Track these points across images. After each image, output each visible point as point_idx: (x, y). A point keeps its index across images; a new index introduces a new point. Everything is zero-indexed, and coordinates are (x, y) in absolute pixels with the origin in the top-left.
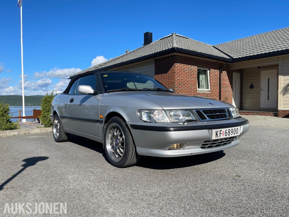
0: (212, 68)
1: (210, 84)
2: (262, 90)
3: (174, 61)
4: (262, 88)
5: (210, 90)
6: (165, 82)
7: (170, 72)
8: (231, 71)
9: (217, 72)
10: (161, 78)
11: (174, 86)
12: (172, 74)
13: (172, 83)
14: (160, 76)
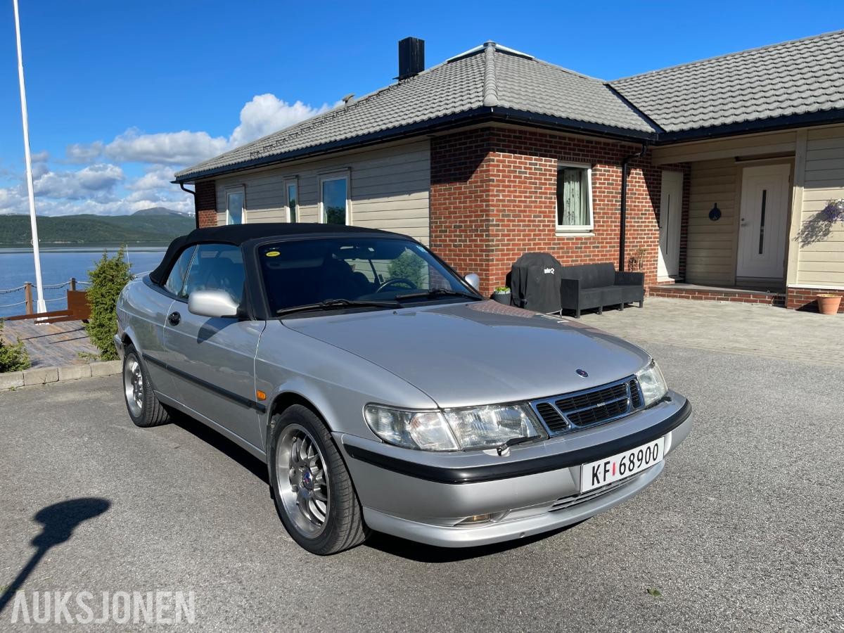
0: (600, 162)
1: (594, 209)
2: (744, 225)
3: (489, 145)
4: (743, 220)
5: (593, 228)
6: (460, 208)
7: (476, 177)
8: (658, 168)
9: (615, 172)
10: (450, 194)
11: (488, 220)
12: (482, 186)
13: (481, 211)
14: (445, 190)
